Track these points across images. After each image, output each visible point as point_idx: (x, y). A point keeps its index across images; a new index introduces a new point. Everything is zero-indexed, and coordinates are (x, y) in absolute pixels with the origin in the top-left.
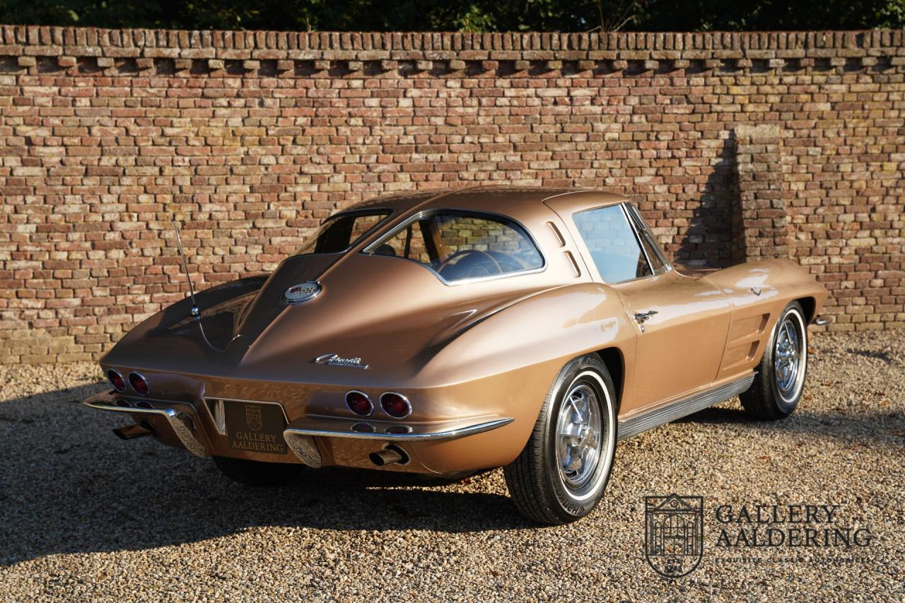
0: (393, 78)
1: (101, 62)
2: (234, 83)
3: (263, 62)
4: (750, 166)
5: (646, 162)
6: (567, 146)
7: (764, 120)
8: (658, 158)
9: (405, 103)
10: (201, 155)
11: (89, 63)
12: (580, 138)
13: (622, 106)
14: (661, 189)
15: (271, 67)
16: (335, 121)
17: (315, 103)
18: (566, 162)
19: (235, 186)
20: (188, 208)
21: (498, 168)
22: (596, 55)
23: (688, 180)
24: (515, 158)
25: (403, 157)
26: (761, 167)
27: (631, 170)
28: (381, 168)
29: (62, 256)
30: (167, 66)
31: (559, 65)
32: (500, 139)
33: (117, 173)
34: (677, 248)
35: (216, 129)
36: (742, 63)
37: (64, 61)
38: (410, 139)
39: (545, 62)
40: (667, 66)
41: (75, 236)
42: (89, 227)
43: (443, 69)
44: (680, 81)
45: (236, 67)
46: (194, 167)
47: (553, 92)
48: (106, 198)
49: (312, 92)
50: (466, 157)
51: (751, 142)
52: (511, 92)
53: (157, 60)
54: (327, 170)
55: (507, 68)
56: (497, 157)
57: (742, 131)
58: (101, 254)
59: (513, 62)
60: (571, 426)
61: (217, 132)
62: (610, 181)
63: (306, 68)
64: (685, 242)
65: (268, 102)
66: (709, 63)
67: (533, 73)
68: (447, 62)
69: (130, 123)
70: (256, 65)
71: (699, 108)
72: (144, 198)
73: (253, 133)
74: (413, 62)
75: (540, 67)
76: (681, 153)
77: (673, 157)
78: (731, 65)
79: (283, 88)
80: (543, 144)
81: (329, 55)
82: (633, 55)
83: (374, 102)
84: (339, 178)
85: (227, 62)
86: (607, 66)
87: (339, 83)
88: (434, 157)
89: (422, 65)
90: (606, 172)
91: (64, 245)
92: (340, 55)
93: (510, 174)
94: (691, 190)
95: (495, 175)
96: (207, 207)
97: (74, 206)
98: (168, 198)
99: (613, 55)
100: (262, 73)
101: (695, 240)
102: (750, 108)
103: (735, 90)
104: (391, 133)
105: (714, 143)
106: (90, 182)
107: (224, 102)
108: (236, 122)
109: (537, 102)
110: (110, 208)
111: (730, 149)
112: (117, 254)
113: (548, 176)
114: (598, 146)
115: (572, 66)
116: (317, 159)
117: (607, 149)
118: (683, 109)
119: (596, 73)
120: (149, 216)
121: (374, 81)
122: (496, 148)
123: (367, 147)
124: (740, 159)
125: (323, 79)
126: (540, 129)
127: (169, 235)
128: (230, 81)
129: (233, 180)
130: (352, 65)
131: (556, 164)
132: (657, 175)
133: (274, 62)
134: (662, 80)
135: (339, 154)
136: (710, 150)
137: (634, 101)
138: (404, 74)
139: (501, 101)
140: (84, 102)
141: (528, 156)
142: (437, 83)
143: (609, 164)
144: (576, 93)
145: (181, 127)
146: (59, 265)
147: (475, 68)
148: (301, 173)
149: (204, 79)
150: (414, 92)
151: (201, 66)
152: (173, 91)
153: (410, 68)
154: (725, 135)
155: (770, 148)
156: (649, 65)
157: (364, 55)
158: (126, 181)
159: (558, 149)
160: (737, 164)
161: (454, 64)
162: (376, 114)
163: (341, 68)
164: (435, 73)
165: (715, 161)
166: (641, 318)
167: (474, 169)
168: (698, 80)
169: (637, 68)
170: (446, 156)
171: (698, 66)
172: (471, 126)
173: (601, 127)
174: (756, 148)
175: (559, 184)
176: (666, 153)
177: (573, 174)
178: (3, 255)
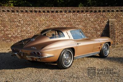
0: (64, 13)
1: (28, 11)
2: (44, 13)
3: (47, 11)
5: (97, 24)
6: (86, 22)
7: (113, 18)
9: (65, 16)
10: (40, 22)
11: (26, 11)
12: (88, 21)
13: (93, 17)
14: (99, 27)
15: (48, 12)
16: (56, 18)
17: (54, 16)
19: (44, 26)
20: (38, 29)
22: (90, 10)
23: (102, 26)
24: (79, 23)
25: (65, 23)
26: (112, 25)
27: (95, 25)
28: (62, 24)
29: (23, 34)
30: (36, 11)
31: (85, 11)
32: (77, 21)
33: (30, 24)
34: (101, 35)
35: (41, 19)
36: (110, 11)
37: (23, 11)
38: (66, 21)
39: (83, 11)
40: (100, 11)
41: (25, 32)
42: (26, 31)
43: (70, 12)
44: (102, 13)
45: (44, 12)
46: (39, 24)
47: (84, 15)
48: (28, 27)
49: (53, 15)
50: (73, 23)
52: (79, 15)
53: (34, 11)
54: (55, 24)
55: (78, 12)
56: (77, 23)
57: (110, 20)
58: (27, 34)
59: (79, 11)
60: (66, 57)
61: (42, 20)
62: (92, 26)
63: (53, 12)
64: (102, 34)
65: (48, 16)
66: (105, 11)
67: (81, 12)
68: (70, 11)
69: (31, 18)
70: (46, 11)
71: (104, 17)
72: (33, 28)
73: (46, 20)
74: (66, 11)
75: (82, 11)
78: (109, 11)
79: (50, 14)
80: (83, 21)
81: (55, 10)
82: (95, 10)
83: (61, 16)
84: (56, 25)
85: (43, 11)
86: (91, 11)
87: (57, 14)
88: (69, 23)
89: (67, 11)
92: (57, 10)
94: (103, 27)
96: (40, 29)
97: (24, 28)
98: (36, 28)
99: (92, 10)
100: (47, 12)
102: (111, 17)
103: (109, 14)
104: (63, 20)
105: (106, 21)
106: (26, 26)
107: (42, 16)
108: (44, 18)
109: (82, 16)
110: (29, 29)
111: (108, 22)
112: (29, 34)
114: (90, 22)
115: (87, 11)
118: (102, 17)
119: (90, 12)
120: (33, 30)
121: (61, 13)
122: (77, 22)
123: (60, 21)
125: (55, 13)
126: (83, 19)
127: (36, 32)
128: (43, 13)
129: (43, 25)
130: (58, 11)
131: (85, 24)
133: (49, 11)
134: (99, 13)
135: (57, 22)
136: (106, 22)
137: (95, 16)
138: (65, 12)
139: (77, 16)
140: (26, 16)
141: (81, 23)
142: (69, 13)
143: (92, 24)
144: (87, 15)
145: (37, 19)
146: (23, 35)
147: (74, 12)
148: (52, 25)
149: (40, 13)
150: (66, 15)
151: (40, 12)
152: (36, 15)
153: (66, 12)
154: (108, 20)
155: (114, 22)
156: (97, 11)
157: (60, 10)
158: (31, 25)
160: (109, 24)
161: (71, 11)
162: (61, 17)
163: (57, 12)
164: (69, 12)
165: (106, 24)
166: (78, 44)
168: (104, 13)
169: (95, 12)
171: (104, 11)
172: (73, 19)
173: (91, 19)
174: (112, 22)
175: (85, 27)
176: (99, 23)
177: (87, 25)
178: (16, 34)
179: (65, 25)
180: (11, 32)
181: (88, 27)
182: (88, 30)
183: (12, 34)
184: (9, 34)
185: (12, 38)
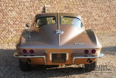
4: (47, 12)
5: (32, 10)
7: (48, 4)
8: (34, 10)
12: (23, 5)
18: (20, 10)
21: (10, 10)
24: (12, 8)
26: (49, 12)
27: (30, 11)
32: (10, 5)
50: (4, 8)
51: (47, 8)
56: (9, 8)
57: (46, 6)
62: (27, 13)
77: (36, 10)
80: (17, 6)
90: (26, 12)
93: (12, 11)
95: (9, 12)
101: (40, 24)
102: (46, 2)
111: (44, 9)
113: (18, 12)
117: (27, 8)
118: (38, 1)
124: (46, 10)
126: (16, 3)
131: (19, 10)
132: (34, 12)
136: (41, 8)
141: (15, 8)
143: (27, 10)
154: (43, 6)
155: (50, 8)
159: (19, 7)
160: (45, 11)
165: (42, 10)
167: (5, 10)
170: (1, 8)
173: (26, 4)
174: (48, 9)
176: (35, 9)
181: (24, 15)
182: (23, 18)
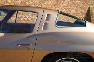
4: (91, 10)
7: (92, 5)
9: (65, 2)
12: (78, 6)
13: (82, 3)
14: (84, 12)
16: (59, 3)
17: (58, 1)
23: (86, 11)
24: (73, 8)
25: (65, 7)
27: (82, 10)
28: (63, 8)
29: (33, 18)
41: (35, 15)
44: (86, 1)
50: (70, 8)
54: (58, 9)
56: (72, 8)
57: (90, 6)
61: (49, 4)
69: (41, 2)
76: (85, 8)
83: (63, 1)
88: (67, 7)
91: (34, 16)
101: (86, 17)
103: (90, 2)
104: (64, 5)
108: (51, 3)
109: (75, 2)
111: (89, 8)
116: (58, 7)
118: (86, 4)
122: (72, 7)
123: (62, 6)
126: (76, 5)
135: (59, 7)
141: (75, 8)
146: (33, 19)
148: (56, 9)
155: (92, 8)
167: (70, 9)
170: (68, 7)
172: (70, 4)
175: (76, 11)
177: (78, 10)
178: (28, 17)
179: (65, 9)
180: (23, 15)
181: (78, 11)
182: (78, 13)
183: (24, 17)
184: (21, 18)
185: (23, 22)
